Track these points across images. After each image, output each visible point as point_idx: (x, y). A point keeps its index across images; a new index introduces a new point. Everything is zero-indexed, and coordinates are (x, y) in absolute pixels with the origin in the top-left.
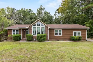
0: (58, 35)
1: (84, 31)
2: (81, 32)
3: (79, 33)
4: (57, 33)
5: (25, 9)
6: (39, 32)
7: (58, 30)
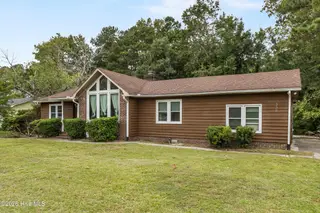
0: (169, 121)
1: (277, 102)
2: (260, 106)
3: (252, 114)
4: (165, 115)
5: (149, 20)
6: (104, 111)
7: (169, 102)
